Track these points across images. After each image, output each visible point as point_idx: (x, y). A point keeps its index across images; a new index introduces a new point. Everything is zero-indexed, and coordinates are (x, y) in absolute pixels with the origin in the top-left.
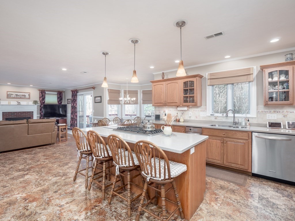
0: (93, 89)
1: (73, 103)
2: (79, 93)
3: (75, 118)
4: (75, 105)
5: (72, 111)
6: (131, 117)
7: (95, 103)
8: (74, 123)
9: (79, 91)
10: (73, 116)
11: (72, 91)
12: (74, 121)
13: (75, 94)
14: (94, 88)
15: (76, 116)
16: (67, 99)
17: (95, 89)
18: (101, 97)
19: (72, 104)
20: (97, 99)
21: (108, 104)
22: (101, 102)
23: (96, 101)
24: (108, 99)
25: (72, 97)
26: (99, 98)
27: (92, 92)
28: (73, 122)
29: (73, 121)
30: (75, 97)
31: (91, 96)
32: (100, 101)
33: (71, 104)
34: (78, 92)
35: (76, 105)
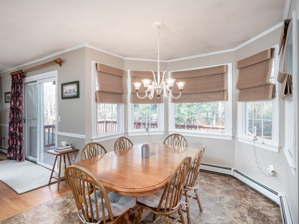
0: (58, 65)
1: (14, 100)
2: (26, 78)
3: (18, 134)
4: (18, 104)
5: (13, 119)
6: (147, 130)
7: (63, 98)
8: (17, 144)
9: (27, 74)
10: (14, 129)
11: (13, 75)
12: (16, 141)
13: (17, 80)
14: (59, 62)
15: (19, 129)
16: (5, 93)
17: (62, 64)
18: (77, 83)
19: (13, 104)
20: (67, 88)
21: (96, 101)
22: (77, 96)
23: (65, 95)
24: (97, 89)
25: (12, 88)
26: (74, 87)
27: (54, 73)
28: (14, 142)
29: (14, 140)
30: (18, 87)
31: (54, 83)
32: (75, 94)
33: (9, 104)
34: (24, 77)
35: (20, 105)
